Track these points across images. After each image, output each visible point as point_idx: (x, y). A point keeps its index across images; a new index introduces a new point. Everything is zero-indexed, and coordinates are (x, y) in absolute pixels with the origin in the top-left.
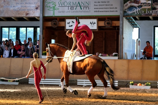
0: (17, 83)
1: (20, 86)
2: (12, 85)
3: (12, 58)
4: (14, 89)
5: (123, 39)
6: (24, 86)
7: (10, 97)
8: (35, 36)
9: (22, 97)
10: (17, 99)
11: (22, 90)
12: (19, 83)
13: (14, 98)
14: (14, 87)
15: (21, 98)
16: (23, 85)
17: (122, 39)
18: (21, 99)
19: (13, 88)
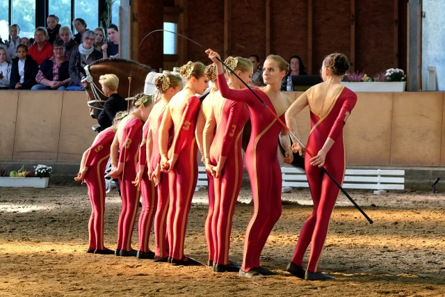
0: (42, 183)
1: (53, 192)
2: (24, 188)
3: (23, 92)
4: (32, 202)
5: (422, 16)
6: (66, 193)
7: (17, 233)
8: (105, 13)
9: (60, 230)
10: (44, 238)
11: (58, 206)
12: (50, 182)
13: (33, 236)
14: (33, 195)
15: (55, 235)
16: (62, 190)
17: (419, 19)
18: (57, 238)
19: (28, 199)
